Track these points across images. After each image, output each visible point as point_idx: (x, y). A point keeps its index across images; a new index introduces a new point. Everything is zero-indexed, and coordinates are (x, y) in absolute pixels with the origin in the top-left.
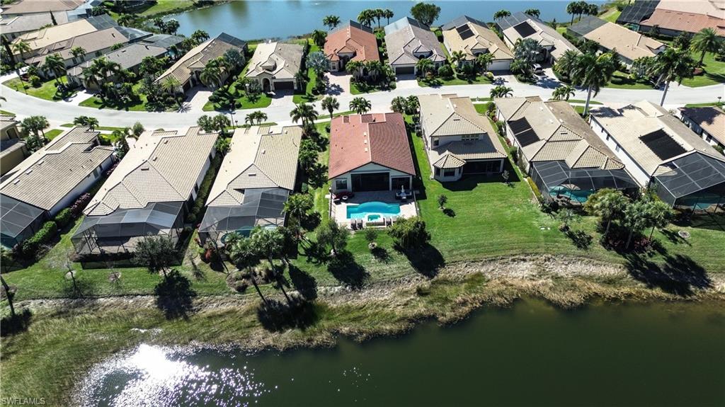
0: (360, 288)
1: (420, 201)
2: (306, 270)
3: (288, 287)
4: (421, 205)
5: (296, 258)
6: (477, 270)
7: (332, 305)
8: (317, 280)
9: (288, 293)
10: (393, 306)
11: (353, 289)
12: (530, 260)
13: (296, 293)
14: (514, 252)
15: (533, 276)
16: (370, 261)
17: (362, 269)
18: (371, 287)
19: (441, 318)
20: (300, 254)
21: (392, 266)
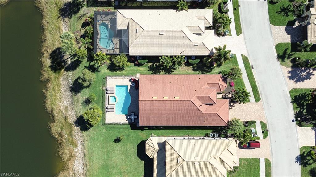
0: (70, 90)
1: (129, 126)
2: (80, 66)
3: (71, 59)
4: (125, 126)
5: (87, 61)
6: (79, 146)
7: (61, 79)
8: (74, 71)
9: (69, 59)
10: (61, 105)
11: (70, 88)
12: (84, 172)
13: (69, 63)
14: (88, 166)
15: (74, 170)
16: (84, 96)
17: (79, 92)
18: (71, 96)
19: (52, 125)
20: (90, 63)
21: (81, 106)
